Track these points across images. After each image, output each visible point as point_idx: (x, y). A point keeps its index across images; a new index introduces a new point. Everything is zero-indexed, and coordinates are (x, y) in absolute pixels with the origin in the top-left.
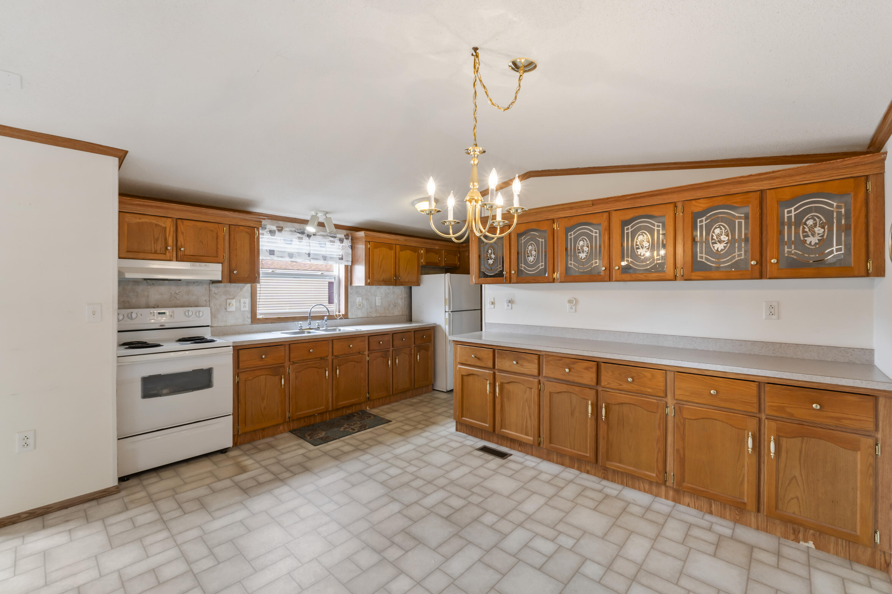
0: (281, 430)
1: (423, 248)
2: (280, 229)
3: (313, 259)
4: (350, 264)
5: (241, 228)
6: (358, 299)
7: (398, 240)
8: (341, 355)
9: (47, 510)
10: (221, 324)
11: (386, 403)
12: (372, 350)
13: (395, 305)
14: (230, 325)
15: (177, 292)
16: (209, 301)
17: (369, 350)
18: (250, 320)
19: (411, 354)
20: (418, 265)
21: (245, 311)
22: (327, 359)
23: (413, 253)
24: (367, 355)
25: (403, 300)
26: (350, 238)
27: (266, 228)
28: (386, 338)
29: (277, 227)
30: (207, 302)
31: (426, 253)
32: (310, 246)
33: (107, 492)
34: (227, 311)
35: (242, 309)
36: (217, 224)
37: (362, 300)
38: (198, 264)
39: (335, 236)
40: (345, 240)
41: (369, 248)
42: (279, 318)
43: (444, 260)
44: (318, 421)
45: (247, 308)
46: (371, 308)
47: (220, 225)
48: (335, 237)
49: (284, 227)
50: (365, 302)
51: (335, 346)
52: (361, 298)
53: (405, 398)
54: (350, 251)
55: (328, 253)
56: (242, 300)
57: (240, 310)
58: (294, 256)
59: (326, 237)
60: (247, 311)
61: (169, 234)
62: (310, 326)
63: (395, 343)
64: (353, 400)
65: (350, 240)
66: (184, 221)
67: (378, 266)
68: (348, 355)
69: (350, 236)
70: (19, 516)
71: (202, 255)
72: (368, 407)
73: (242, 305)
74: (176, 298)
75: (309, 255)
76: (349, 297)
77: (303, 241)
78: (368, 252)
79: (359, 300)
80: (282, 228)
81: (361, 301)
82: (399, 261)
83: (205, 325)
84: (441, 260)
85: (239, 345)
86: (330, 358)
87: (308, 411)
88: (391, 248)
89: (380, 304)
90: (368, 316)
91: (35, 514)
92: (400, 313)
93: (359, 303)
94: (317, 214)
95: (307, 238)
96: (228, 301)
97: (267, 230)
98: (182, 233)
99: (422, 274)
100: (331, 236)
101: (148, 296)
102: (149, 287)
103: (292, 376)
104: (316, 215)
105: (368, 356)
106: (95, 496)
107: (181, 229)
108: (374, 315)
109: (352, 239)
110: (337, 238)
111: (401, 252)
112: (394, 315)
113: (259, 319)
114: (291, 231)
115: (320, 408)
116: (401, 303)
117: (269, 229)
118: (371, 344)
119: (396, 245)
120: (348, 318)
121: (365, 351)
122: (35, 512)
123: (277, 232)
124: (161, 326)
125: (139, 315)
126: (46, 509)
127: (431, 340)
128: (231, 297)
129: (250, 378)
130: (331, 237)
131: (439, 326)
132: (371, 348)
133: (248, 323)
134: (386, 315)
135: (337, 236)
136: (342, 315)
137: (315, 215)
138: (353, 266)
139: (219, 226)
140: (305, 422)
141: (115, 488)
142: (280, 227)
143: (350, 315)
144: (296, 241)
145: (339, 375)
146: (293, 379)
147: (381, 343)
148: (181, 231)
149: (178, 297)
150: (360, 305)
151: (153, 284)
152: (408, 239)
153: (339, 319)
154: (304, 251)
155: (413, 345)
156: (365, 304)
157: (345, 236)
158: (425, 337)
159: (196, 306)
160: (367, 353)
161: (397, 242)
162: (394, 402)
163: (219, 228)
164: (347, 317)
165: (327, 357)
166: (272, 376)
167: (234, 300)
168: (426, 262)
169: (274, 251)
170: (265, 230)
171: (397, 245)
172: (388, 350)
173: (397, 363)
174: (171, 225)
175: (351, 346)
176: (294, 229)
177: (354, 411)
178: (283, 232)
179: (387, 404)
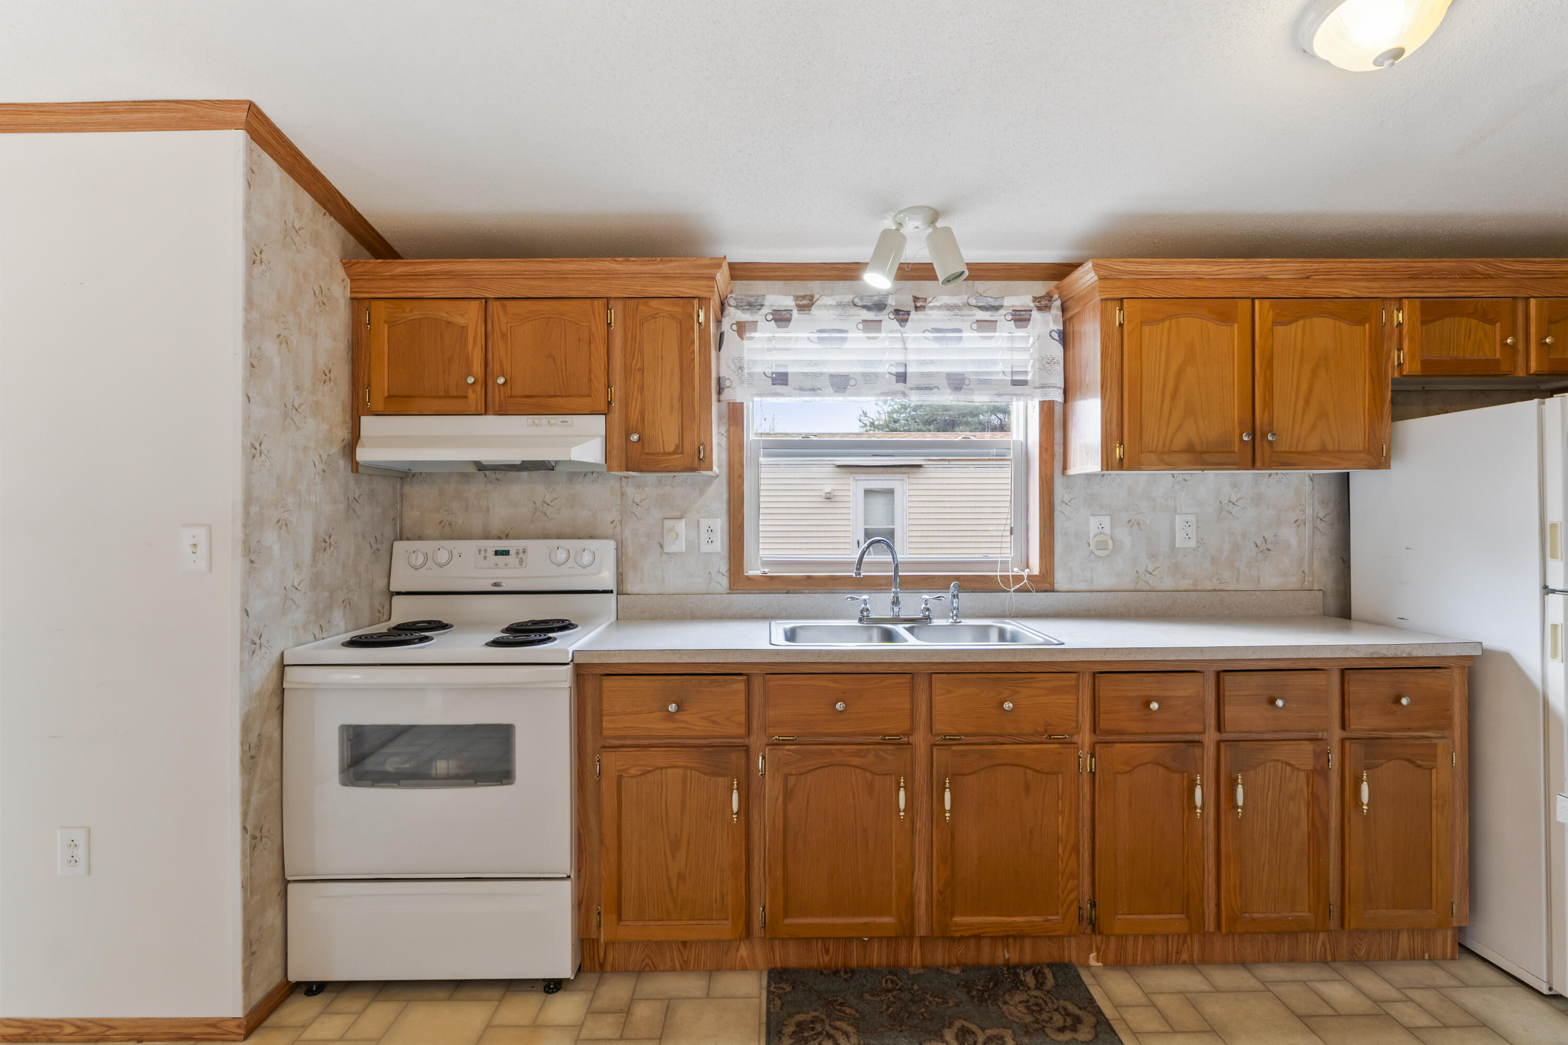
0: (742, 957)
1: (1406, 302)
2: (805, 302)
3: (919, 388)
4: (1058, 397)
5: (654, 303)
6: (1094, 523)
7: (1265, 279)
8: (966, 735)
9: (106, 1031)
10: (651, 587)
11: (1185, 956)
12: (1108, 732)
13: (1266, 550)
14: (672, 590)
15: (548, 500)
16: (621, 524)
17: (1094, 729)
18: (725, 581)
19: (1321, 772)
20: (1377, 377)
21: (711, 553)
22: (908, 744)
23: (1344, 326)
24: (1087, 748)
25: (1308, 529)
26: (1058, 303)
27: (762, 305)
28: (1184, 688)
29: (797, 298)
30: (615, 527)
31: (1423, 323)
32: (906, 349)
33: (219, 1028)
34: (665, 551)
35: (705, 548)
36: (589, 301)
37: (1112, 526)
38: (544, 419)
39: (997, 303)
40: (1035, 314)
41: (1121, 325)
42: (809, 577)
43: (1542, 344)
44: (875, 962)
45: (719, 545)
46: (1152, 556)
47: (595, 302)
48: (997, 308)
49: (816, 297)
50: (1123, 534)
51: (937, 699)
52: (1106, 521)
53: (1293, 960)
54: (1057, 351)
55: (972, 369)
56: (704, 523)
57: (699, 550)
58: (852, 382)
59: (962, 313)
60: (719, 553)
61: (475, 342)
62: (896, 609)
63: (1230, 712)
64: (1018, 919)
65: (1056, 311)
66: (508, 303)
67: (1163, 394)
68: (999, 739)
69: (1056, 296)
70: (60, 1027)
71: (552, 394)
72: (1093, 955)
73: (704, 536)
74: (546, 515)
75: (902, 377)
76: (1057, 514)
77: (882, 335)
78: (1116, 341)
79: (1097, 525)
80: (811, 297)
81: (1107, 530)
82: (1269, 366)
83: (600, 589)
84: (1521, 347)
85: (596, 661)
86: (920, 739)
87: (829, 920)
88: (1226, 318)
89: (1192, 544)
90: (1139, 587)
91: (87, 1032)
92: (1293, 581)
93: (1101, 538)
94: (900, 224)
95: (895, 324)
96: (668, 523)
97: (768, 311)
98: (504, 336)
99: (1398, 416)
100: (979, 304)
101: (488, 509)
102: (489, 486)
103: (772, 788)
104: (897, 230)
105: (1093, 756)
106: (195, 1031)
107: (500, 327)
108: (1167, 583)
109: (1064, 309)
110: (1002, 312)
111: (1279, 330)
112: (1262, 587)
113: (749, 578)
114: (840, 305)
115: (879, 920)
116: (1294, 541)
117: (772, 305)
118: (1103, 706)
119: (1253, 299)
120: (1053, 591)
121: (1078, 730)
122: (86, 1028)
123: (795, 313)
124: (495, 584)
125: (456, 555)
126: (104, 1029)
127: (1450, 718)
128: (677, 513)
129: (633, 771)
130: (980, 308)
131: (1505, 659)
132: (1103, 724)
133: (720, 589)
134: (1222, 587)
135: (1005, 304)
136: (1028, 576)
137: (894, 228)
138: (1069, 404)
139: (592, 305)
140: (827, 951)
141: (235, 1023)
142: (804, 297)
143: (1061, 579)
144: (857, 337)
145: (950, 811)
146: (777, 798)
147: (1154, 706)
148: (501, 332)
149: (549, 511)
150: (1102, 546)
151: (498, 480)
152: (1315, 266)
153: (1014, 591)
154: (884, 369)
155: (1337, 734)
156: (1127, 541)
157: (1035, 299)
158: (1413, 702)
159: (591, 537)
160: (1085, 738)
161: (1257, 289)
162: (1224, 963)
163: (594, 313)
164: (1047, 586)
165: (909, 734)
166: (705, 774)
167: (683, 521)
168: (1424, 363)
169: (786, 374)
170: (761, 312)
171: (1257, 302)
172: (1197, 738)
173: (1240, 802)
174: (478, 319)
175: (1008, 706)
176: (848, 298)
177: (1028, 959)
178: (814, 311)
179: (1192, 964)
